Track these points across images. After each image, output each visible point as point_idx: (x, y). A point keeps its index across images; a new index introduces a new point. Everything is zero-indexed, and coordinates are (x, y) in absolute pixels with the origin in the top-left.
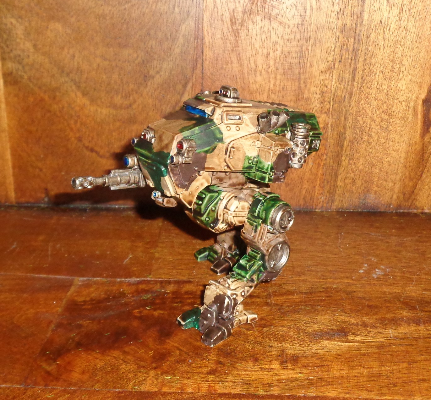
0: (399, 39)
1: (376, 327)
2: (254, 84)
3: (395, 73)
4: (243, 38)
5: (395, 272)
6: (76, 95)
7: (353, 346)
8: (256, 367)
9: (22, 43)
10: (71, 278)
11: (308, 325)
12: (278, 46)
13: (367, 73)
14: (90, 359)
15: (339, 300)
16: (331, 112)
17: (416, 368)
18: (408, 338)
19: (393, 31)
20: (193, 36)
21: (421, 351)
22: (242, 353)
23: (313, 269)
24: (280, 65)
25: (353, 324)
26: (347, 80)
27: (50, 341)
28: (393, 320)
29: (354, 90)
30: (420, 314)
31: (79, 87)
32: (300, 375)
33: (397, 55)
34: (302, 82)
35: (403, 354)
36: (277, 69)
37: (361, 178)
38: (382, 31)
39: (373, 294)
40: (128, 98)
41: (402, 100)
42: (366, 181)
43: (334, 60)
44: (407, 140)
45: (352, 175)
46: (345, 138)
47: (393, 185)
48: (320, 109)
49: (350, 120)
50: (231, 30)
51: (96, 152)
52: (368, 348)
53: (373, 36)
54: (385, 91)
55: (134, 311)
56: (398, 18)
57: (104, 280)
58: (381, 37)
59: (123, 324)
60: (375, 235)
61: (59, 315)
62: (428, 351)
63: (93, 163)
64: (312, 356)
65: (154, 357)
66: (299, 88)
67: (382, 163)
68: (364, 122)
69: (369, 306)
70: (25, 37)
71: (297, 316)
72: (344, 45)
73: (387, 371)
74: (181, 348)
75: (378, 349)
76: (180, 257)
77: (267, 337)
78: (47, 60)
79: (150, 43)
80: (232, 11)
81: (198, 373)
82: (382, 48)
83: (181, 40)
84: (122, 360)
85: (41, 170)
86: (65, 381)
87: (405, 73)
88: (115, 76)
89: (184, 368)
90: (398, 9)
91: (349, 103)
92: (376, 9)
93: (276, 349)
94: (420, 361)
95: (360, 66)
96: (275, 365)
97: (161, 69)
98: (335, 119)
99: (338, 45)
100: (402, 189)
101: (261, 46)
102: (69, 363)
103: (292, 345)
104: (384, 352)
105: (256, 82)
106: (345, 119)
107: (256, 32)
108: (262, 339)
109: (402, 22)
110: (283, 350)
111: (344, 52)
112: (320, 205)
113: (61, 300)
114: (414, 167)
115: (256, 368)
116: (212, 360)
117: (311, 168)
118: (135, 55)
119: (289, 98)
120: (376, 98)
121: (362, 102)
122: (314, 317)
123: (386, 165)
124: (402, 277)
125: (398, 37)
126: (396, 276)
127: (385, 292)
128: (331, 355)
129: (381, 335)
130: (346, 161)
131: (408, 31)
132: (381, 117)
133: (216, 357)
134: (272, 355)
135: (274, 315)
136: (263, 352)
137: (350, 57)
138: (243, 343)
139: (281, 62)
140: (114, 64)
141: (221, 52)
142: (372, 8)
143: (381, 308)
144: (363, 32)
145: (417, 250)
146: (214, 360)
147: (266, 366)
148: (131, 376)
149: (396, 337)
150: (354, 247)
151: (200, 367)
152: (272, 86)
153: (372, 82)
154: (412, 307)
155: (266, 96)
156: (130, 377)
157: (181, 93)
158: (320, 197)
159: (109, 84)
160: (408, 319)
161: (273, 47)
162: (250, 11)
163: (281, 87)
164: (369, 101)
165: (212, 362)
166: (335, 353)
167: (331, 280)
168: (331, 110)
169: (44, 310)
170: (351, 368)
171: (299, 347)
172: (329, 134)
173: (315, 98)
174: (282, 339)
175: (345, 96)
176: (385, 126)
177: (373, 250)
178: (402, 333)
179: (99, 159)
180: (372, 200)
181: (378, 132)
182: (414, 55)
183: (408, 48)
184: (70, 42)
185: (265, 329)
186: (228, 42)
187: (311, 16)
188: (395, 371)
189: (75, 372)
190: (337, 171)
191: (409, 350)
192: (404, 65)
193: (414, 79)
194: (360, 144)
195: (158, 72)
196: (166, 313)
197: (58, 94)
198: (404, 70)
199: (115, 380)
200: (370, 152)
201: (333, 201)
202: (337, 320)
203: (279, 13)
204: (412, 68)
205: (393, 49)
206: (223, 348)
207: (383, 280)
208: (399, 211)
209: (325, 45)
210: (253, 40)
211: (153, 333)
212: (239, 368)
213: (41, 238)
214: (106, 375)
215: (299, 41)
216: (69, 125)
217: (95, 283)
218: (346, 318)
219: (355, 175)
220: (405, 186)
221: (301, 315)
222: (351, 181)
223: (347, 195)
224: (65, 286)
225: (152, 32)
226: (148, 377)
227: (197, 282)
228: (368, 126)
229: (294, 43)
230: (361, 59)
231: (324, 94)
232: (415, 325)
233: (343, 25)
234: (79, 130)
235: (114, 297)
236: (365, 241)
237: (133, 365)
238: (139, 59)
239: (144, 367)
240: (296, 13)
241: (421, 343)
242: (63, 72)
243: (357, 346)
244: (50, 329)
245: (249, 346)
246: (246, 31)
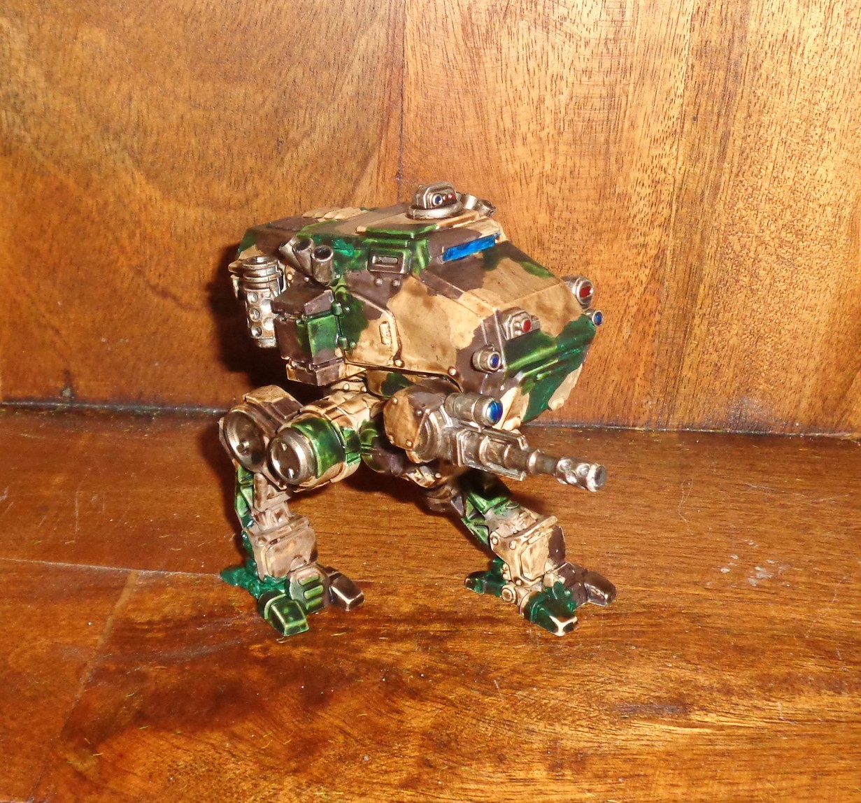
0: (824, 74)
1: (749, 696)
2: (510, 163)
3: (811, 146)
4: (488, 65)
5: (795, 574)
6: (133, 178)
7: (700, 734)
8: (499, 775)
9: (21, 69)
10: (122, 570)
11: (609, 687)
12: (563, 84)
13: (752, 145)
14: (165, 748)
15: (676, 633)
16: (672, 225)
17: (828, 787)
18: (815, 721)
19: (811, 56)
20: (383, 60)
21: (840, 749)
22: (471, 744)
23: (625, 562)
24: (567, 123)
25: (703, 688)
26: (708, 157)
27: (83, 708)
28: (785, 681)
29: (723, 179)
30: (844, 668)
31: (138, 163)
32: (589, 795)
33: (816, 107)
34: (613, 160)
35: (802, 755)
36: (560, 133)
37: (733, 364)
38: (786, 56)
39: (748, 622)
40: (241, 187)
41: (826, 202)
42: (743, 371)
43: (683, 117)
44: (834, 286)
45: (714, 357)
46: (701, 280)
47: (800, 379)
48: (649, 217)
49: (713, 242)
50: (463, 48)
51: (175, 298)
52: (732, 741)
53: (767, 64)
54: (790, 182)
55: (252, 647)
56: (822, 30)
57: (189, 575)
58: (784, 69)
59: (231, 674)
60: (757, 489)
61: (99, 652)
62: (855, 750)
63: (166, 321)
64: (615, 754)
65: (292, 747)
66: (606, 172)
67: (780, 333)
68: (743, 247)
69: (739, 649)
70: (28, 55)
71: (586, 667)
72: (704, 84)
73: (767, 791)
74: (348, 729)
75: (751, 743)
76: (346, 529)
77: (523, 711)
78: (73, 105)
79: (291, 74)
80: (465, 8)
81: (382, 784)
82: (785, 93)
83: (357, 67)
84: (229, 752)
85: (57, 332)
86: (114, 793)
87: (834, 145)
88: (215, 142)
89: (354, 772)
90: (823, 10)
91: (712, 206)
92: (774, 9)
93: (541, 738)
94: (837, 772)
95: (737, 129)
96: (539, 773)
97: (313, 128)
98: (680, 238)
99: (691, 84)
100: (819, 388)
101: (527, 83)
102: (121, 755)
103: (576, 730)
104: (764, 749)
105: (514, 158)
106: (702, 239)
107: (516, 54)
108: (514, 715)
109: (830, 38)
110: (555, 740)
111: (703, 99)
112: (644, 418)
113: (103, 618)
114: (847, 343)
115: (499, 777)
116: (410, 757)
117: (627, 340)
118: (259, 98)
119: (584, 194)
120: (771, 196)
121: (741, 205)
122: (622, 670)
123: (787, 338)
124: (810, 586)
125: (820, 70)
126: (797, 583)
127: (774, 617)
128: (653, 754)
129: (758, 712)
130: (702, 327)
131: (844, 58)
132: (779, 238)
133: (420, 751)
134: (532, 750)
135: (539, 662)
136: (516, 743)
137: (716, 110)
138: (474, 721)
139: (568, 118)
140: (214, 115)
141: (441, 95)
142: (766, 7)
143: (763, 652)
144: (745, 57)
145: (845, 524)
146: (414, 757)
147: (521, 773)
148: (246, 786)
149: (790, 719)
150: (713, 516)
151: (386, 772)
152: (548, 167)
153: (762, 164)
154: (827, 652)
155: (535, 189)
156: (245, 788)
157: (354, 178)
158: (645, 401)
159: (202, 157)
160: (818, 679)
161: (551, 85)
162: (504, 9)
163: (568, 170)
164: (755, 202)
165: (411, 761)
166: (662, 749)
167: (660, 589)
168: (672, 220)
169: (69, 640)
170: (695, 782)
171: (590, 735)
172: (668, 270)
173: (639, 194)
174: (555, 715)
175: (703, 193)
176: (786, 256)
177: (753, 523)
178: (801, 709)
179: (179, 312)
180: (755, 408)
181: (772, 269)
182: (854, 107)
183: (841, 92)
184: (121, 68)
185: (520, 693)
186: (457, 74)
187: (635, 22)
188: (783, 793)
189: (135, 774)
190: (682, 347)
191: (815, 746)
192: (833, 129)
193: (852, 158)
194: (732, 292)
195: (306, 135)
196: (317, 652)
197: (95, 176)
198: (832, 139)
199: (215, 795)
200: (753, 310)
201: (672, 411)
202: (669, 677)
203: (566, 15)
204: (849, 136)
205: (808, 95)
206: (433, 731)
207: (770, 590)
208: (811, 434)
209: (665, 83)
210: (511, 71)
211: (290, 695)
212: (465, 775)
213: (58, 480)
214: (197, 784)
215: (609, 73)
216: (117, 240)
217: (172, 582)
218: (688, 675)
219: (720, 357)
220: (826, 383)
221: (595, 665)
222: (711, 368)
223: (702, 397)
224: (110, 589)
225: (297, 50)
226: (281, 790)
227: (382, 586)
228: (752, 254)
229: (597, 78)
230: (741, 115)
231: (659, 187)
232: (831, 693)
233: (704, 43)
234: (137, 252)
235: (211, 615)
236: (737, 501)
237: (251, 764)
238: (268, 106)
239: (272, 768)
240: (604, 16)
241: (841, 733)
242: (107, 129)
243: (707, 734)
244: (82, 681)
245: (486, 729)
246: (494, 51)
